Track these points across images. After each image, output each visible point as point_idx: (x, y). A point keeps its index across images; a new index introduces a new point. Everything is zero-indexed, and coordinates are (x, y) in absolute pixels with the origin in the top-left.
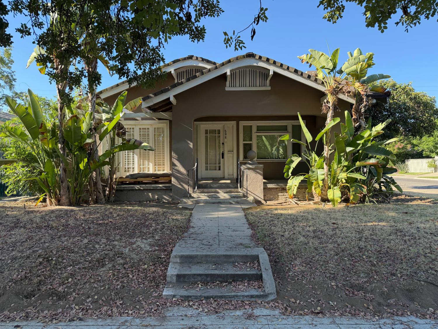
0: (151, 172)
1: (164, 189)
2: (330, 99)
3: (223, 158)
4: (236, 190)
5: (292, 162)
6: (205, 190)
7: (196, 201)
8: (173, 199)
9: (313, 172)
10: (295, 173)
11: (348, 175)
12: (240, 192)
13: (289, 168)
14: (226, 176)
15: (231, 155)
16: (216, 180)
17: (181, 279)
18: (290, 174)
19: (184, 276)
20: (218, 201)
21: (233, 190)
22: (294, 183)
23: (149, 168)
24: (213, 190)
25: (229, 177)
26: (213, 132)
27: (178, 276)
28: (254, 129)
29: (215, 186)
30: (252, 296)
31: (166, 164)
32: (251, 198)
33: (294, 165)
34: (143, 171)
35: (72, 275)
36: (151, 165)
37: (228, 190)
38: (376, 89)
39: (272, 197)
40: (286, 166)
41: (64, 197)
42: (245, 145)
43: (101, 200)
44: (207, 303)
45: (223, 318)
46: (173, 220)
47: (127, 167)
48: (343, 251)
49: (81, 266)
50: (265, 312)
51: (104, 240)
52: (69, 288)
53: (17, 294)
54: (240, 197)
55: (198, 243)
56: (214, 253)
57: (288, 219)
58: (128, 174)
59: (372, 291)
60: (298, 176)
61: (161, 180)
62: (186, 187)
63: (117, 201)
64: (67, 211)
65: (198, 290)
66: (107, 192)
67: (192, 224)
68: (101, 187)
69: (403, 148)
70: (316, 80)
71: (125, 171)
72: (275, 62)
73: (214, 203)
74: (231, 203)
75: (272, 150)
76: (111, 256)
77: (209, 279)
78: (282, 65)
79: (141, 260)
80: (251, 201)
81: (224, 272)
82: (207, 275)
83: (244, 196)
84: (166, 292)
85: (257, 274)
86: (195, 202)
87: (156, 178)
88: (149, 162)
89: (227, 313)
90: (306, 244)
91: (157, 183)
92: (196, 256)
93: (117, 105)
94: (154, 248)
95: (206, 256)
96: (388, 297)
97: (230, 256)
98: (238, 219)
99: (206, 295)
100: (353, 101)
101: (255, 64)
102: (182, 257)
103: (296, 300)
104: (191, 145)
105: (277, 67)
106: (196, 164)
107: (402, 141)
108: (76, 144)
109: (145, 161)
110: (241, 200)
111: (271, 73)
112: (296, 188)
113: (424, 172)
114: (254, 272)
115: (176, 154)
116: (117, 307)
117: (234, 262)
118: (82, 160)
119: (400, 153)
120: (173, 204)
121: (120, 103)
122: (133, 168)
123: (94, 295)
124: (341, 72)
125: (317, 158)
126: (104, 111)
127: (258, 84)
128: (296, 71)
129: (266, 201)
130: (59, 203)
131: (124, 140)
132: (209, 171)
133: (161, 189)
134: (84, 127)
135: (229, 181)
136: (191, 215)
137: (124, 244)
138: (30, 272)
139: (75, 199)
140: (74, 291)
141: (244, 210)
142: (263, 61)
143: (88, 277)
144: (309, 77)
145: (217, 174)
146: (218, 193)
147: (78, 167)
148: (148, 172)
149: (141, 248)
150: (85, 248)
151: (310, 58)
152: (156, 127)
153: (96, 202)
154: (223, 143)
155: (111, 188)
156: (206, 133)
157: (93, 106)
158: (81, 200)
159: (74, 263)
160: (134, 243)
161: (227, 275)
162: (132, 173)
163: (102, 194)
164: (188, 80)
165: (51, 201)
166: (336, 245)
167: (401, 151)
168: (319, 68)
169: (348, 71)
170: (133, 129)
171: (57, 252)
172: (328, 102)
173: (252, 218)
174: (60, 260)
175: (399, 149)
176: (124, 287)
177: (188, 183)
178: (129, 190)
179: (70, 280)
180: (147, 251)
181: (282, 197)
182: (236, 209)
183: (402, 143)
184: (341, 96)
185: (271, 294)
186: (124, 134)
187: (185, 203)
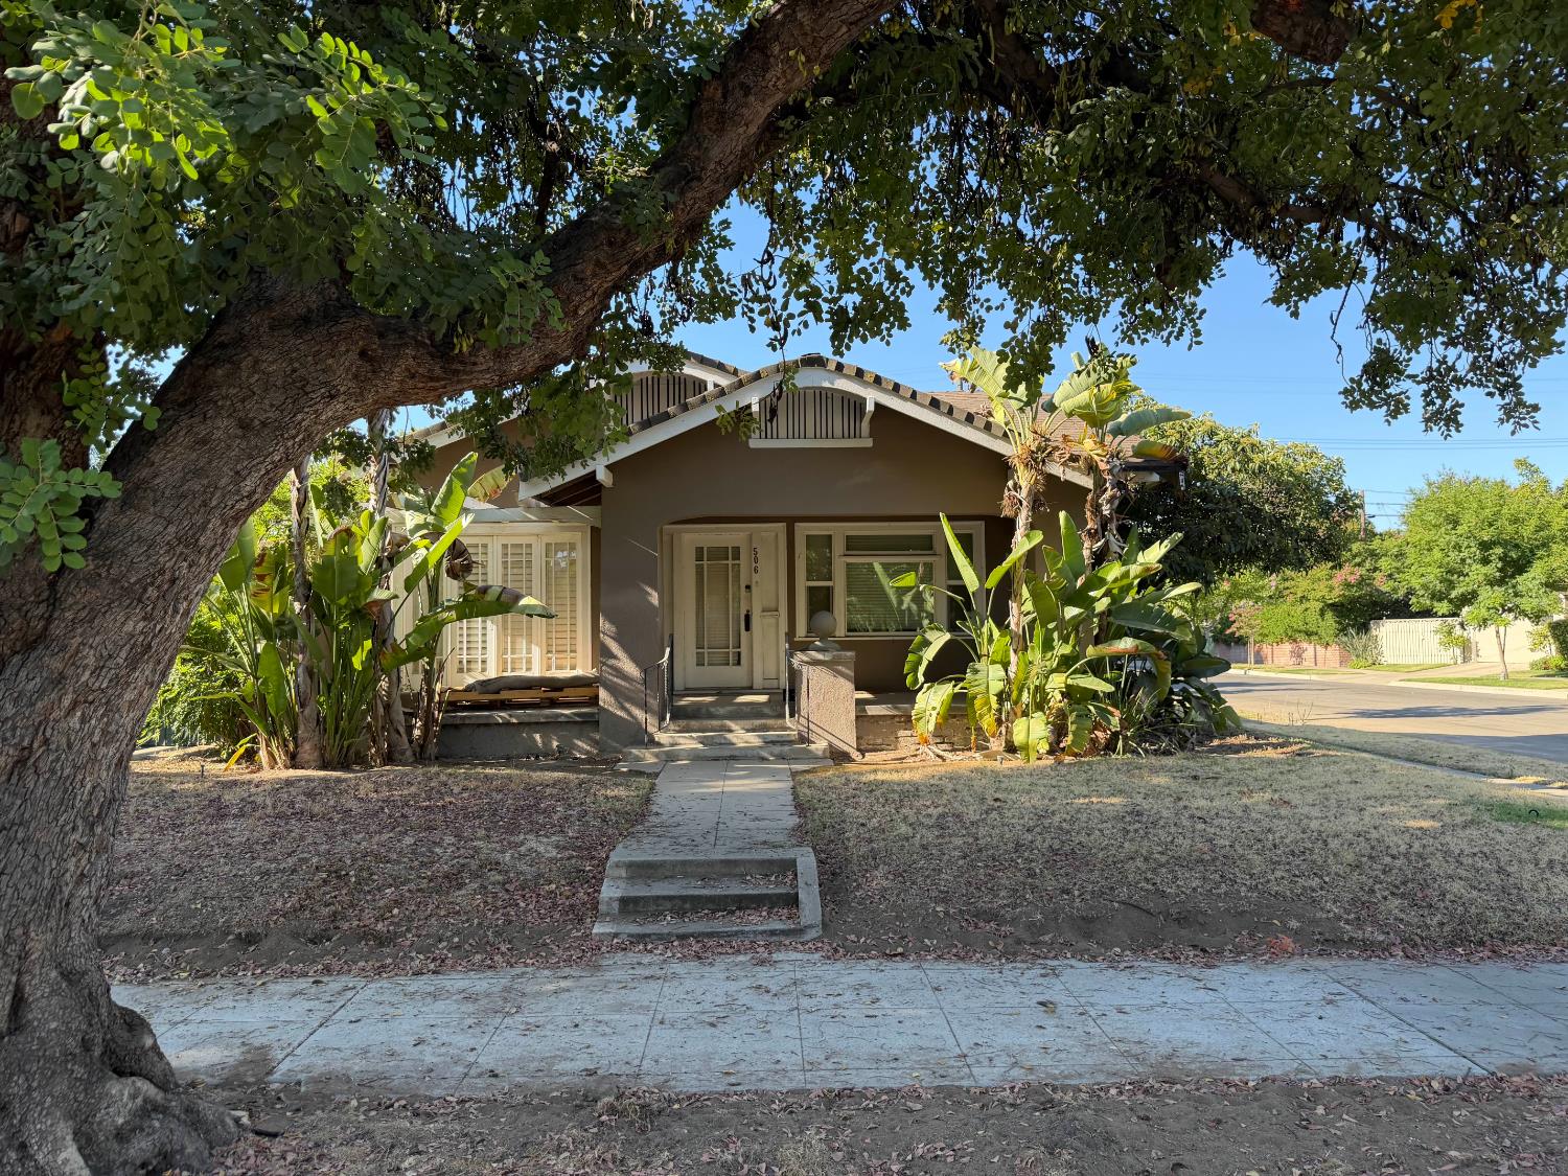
0: (536, 672)
1: (576, 723)
2: (1024, 478)
3: (748, 628)
4: (780, 721)
5: (927, 643)
6: (694, 723)
7: (666, 753)
8: (602, 751)
9: (976, 671)
10: (935, 674)
11: (1070, 682)
12: (789, 729)
13: (919, 662)
14: (758, 682)
15: (773, 621)
16: (726, 693)
17: (629, 906)
18: (921, 679)
19: (636, 900)
20: (727, 753)
21: (770, 722)
22: (932, 700)
23: (529, 661)
24: (715, 723)
25: (768, 684)
26: (719, 553)
27: (624, 902)
28: (839, 546)
29: (722, 711)
30: (773, 933)
31: (579, 648)
32: (819, 746)
33: (929, 654)
34: (513, 670)
35: (397, 903)
36: (536, 651)
37: (758, 722)
38: (1146, 450)
39: (879, 741)
40: (910, 657)
41: (307, 746)
42: (811, 590)
43: (403, 753)
44: (682, 946)
45: (711, 964)
46: (607, 797)
47: (465, 657)
48: (980, 850)
49: (412, 886)
50: (794, 956)
51: (449, 839)
52: (397, 925)
53: (295, 935)
54: (791, 742)
55: (666, 843)
56: (701, 857)
57: (893, 791)
58: (471, 681)
59: (1013, 921)
60: (942, 683)
61: (570, 694)
62: (639, 714)
63: (445, 758)
64: (324, 780)
65: (667, 924)
66: (417, 732)
67: (655, 808)
68: (402, 718)
69: (1362, 582)
70: (988, 427)
71: (461, 670)
72: (878, 380)
73: (716, 759)
74: (763, 759)
75: (901, 602)
76: (474, 867)
77: (688, 906)
78: (896, 388)
79: (540, 875)
80: (820, 753)
81: (718, 892)
82: (684, 899)
83: (803, 739)
84: (598, 929)
85: (788, 894)
86: (664, 757)
87: (552, 691)
88: (530, 642)
89: (718, 959)
90: (907, 839)
91: (553, 703)
92: (662, 864)
93: (449, 491)
94: (566, 854)
95: (684, 863)
96: (1042, 929)
97: (735, 863)
98: (771, 795)
99: (681, 931)
100: (1087, 482)
101: (826, 384)
102: (630, 865)
103: (859, 938)
104: (654, 598)
105: (885, 391)
106: (668, 650)
107: (1358, 560)
108: (343, 601)
109: (519, 640)
110: (791, 750)
111: (870, 407)
112: (934, 713)
113: (1429, 661)
114: (781, 890)
115: (612, 622)
116: (503, 954)
117: (742, 876)
118: (359, 644)
119: (1353, 601)
120: (604, 762)
121: (457, 484)
122: (484, 662)
123: (452, 936)
124: (1051, 407)
125: (996, 633)
126: (409, 506)
127: (838, 431)
128: (935, 404)
129: (863, 752)
130: (294, 761)
131: (468, 586)
132: (707, 668)
133: (569, 723)
134: (365, 555)
135: (763, 698)
136: (652, 788)
137: (498, 846)
138: (309, 897)
139: (335, 751)
140: (408, 930)
141: (794, 774)
142: (848, 377)
143: (431, 907)
144: (970, 418)
145: (732, 675)
146: (731, 731)
147: (348, 665)
148: (528, 674)
149: (538, 853)
150: (414, 852)
151: (971, 369)
152: (552, 540)
153: (389, 759)
154: (748, 587)
155: (429, 720)
156: (699, 557)
157: (381, 493)
158: (352, 750)
159: (396, 882)
160: (522, 844)
161: (726, 896)
162: (482, 678)
163: (405, 738)
164: (647, 424)
165: (271, 755)
166: (971, 840)
167: (1357, 593)
168: (994, 396)
169: (1068, 405)
170: (485, 546)
171: (354, 860)
172: (1017, 487)
173: (808, 792)
174: (365, 874)
175: (1348, 585)
176: (510, 922)
177: (645, 708)
178: (479, 725)
179: (396, 911)
180: (551, 860)
181: (906, 742)
182: (773, 774)
183: (1359, 565)
184: (1055, 469)
185: (811, 927)
186: (467, 568)
187: (638, 759)
